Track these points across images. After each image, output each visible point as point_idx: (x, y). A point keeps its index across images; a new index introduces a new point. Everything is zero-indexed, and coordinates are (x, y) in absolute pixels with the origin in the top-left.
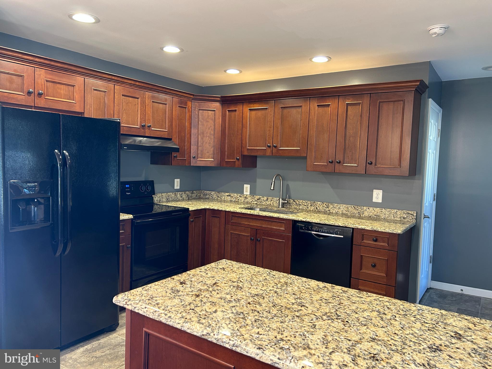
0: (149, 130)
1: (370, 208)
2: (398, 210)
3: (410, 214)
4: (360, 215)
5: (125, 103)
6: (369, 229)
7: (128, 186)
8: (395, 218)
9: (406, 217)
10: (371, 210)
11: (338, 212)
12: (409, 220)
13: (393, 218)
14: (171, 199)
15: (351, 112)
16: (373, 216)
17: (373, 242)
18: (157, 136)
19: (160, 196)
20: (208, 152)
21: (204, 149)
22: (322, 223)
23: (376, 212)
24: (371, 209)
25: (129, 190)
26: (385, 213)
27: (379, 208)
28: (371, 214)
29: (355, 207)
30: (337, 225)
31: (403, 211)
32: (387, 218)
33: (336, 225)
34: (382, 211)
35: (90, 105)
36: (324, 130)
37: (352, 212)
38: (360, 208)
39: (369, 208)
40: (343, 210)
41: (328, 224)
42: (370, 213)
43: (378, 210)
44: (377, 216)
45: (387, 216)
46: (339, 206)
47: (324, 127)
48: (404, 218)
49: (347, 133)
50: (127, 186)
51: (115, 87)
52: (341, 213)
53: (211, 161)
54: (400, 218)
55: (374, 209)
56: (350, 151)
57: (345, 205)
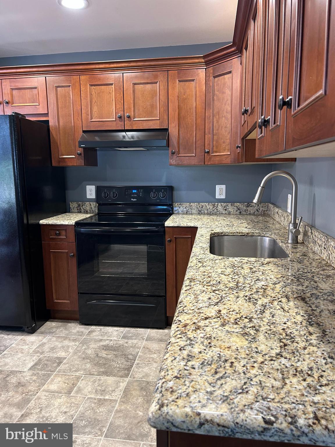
0: (130, 121)
5: (95, 93)
7: (136, 191)
14: (206, 212)
18: (142, 127)
19: (187, 206)
20: (224, 142)
21: (219, 138)
25: (136, 195)
35: (53, 104)
50: (134, 191)
51: (81, 78)
53: (226, 156)
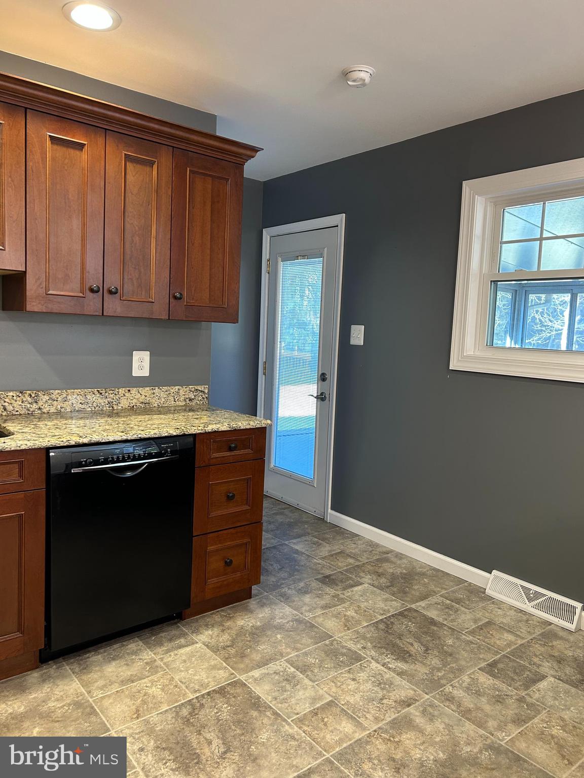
1: (131, 389)
2: (180, 387)
3: (199, 390)
4: (113, 407)
6: (226, 429)
8: (177, 403)
9: (193, 397)
10: (134, 393)
11: (63, 410)
12: (198, 402)
13: (173, 403)
15: (134, 176)
16: (138, 405)
17: (228, 454)
22: (133, 438)
23: (143, 397)
24: (134, 390)
26: (159, 395)
27: (148, 388)
28: (135, 401)
29: (101, 392)
30: (166, 434)
31: (189, 388)
32: (164, 405)
33: (164, 435)
34: (154, 393)
36: (70, 207)
37: (95, 404)
38: (112, 392)
39: (129, 391)
40: (74, 402)
41: (147, 436)
42: (132, 400)
43: (146, 391)
44: (145, 404)
45: (163, 400)
46: (64, 396)
47: (68, 199)
48: (190, 400)
49: (128, 226)
52: (70, 410)
54: (185, 400)
55: (140, 392)
56: (135, 268)
57: (79, 390)
